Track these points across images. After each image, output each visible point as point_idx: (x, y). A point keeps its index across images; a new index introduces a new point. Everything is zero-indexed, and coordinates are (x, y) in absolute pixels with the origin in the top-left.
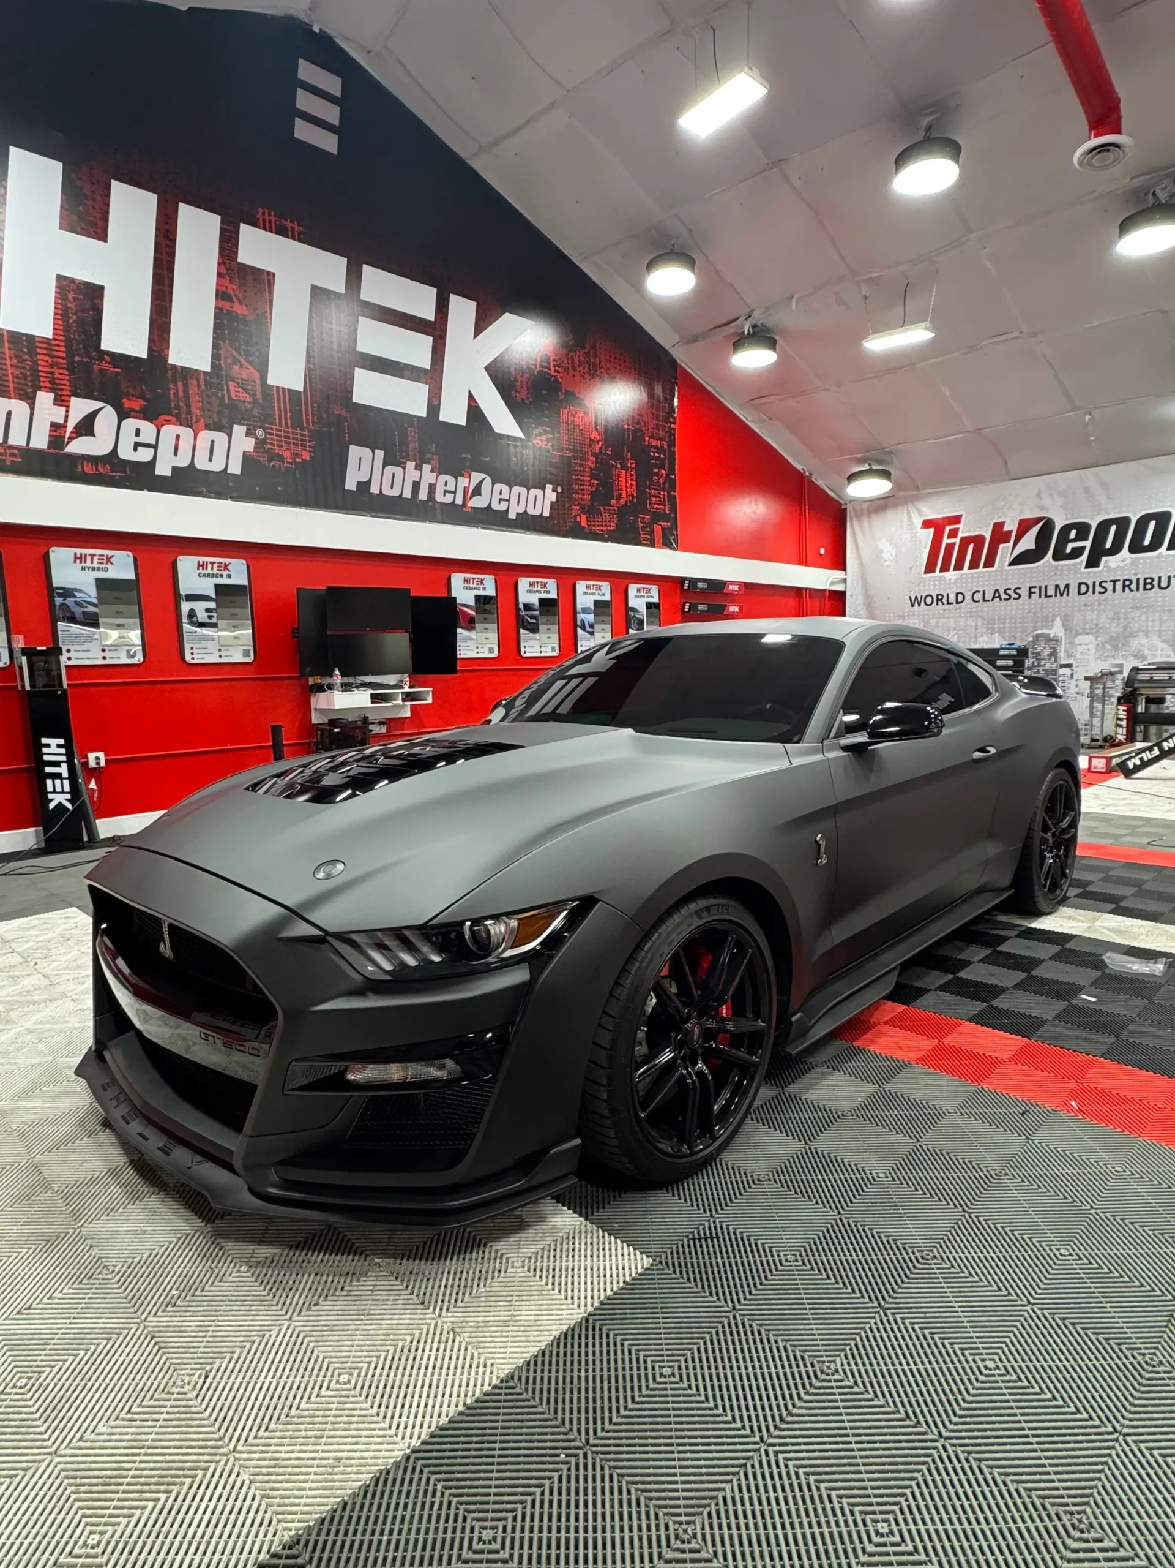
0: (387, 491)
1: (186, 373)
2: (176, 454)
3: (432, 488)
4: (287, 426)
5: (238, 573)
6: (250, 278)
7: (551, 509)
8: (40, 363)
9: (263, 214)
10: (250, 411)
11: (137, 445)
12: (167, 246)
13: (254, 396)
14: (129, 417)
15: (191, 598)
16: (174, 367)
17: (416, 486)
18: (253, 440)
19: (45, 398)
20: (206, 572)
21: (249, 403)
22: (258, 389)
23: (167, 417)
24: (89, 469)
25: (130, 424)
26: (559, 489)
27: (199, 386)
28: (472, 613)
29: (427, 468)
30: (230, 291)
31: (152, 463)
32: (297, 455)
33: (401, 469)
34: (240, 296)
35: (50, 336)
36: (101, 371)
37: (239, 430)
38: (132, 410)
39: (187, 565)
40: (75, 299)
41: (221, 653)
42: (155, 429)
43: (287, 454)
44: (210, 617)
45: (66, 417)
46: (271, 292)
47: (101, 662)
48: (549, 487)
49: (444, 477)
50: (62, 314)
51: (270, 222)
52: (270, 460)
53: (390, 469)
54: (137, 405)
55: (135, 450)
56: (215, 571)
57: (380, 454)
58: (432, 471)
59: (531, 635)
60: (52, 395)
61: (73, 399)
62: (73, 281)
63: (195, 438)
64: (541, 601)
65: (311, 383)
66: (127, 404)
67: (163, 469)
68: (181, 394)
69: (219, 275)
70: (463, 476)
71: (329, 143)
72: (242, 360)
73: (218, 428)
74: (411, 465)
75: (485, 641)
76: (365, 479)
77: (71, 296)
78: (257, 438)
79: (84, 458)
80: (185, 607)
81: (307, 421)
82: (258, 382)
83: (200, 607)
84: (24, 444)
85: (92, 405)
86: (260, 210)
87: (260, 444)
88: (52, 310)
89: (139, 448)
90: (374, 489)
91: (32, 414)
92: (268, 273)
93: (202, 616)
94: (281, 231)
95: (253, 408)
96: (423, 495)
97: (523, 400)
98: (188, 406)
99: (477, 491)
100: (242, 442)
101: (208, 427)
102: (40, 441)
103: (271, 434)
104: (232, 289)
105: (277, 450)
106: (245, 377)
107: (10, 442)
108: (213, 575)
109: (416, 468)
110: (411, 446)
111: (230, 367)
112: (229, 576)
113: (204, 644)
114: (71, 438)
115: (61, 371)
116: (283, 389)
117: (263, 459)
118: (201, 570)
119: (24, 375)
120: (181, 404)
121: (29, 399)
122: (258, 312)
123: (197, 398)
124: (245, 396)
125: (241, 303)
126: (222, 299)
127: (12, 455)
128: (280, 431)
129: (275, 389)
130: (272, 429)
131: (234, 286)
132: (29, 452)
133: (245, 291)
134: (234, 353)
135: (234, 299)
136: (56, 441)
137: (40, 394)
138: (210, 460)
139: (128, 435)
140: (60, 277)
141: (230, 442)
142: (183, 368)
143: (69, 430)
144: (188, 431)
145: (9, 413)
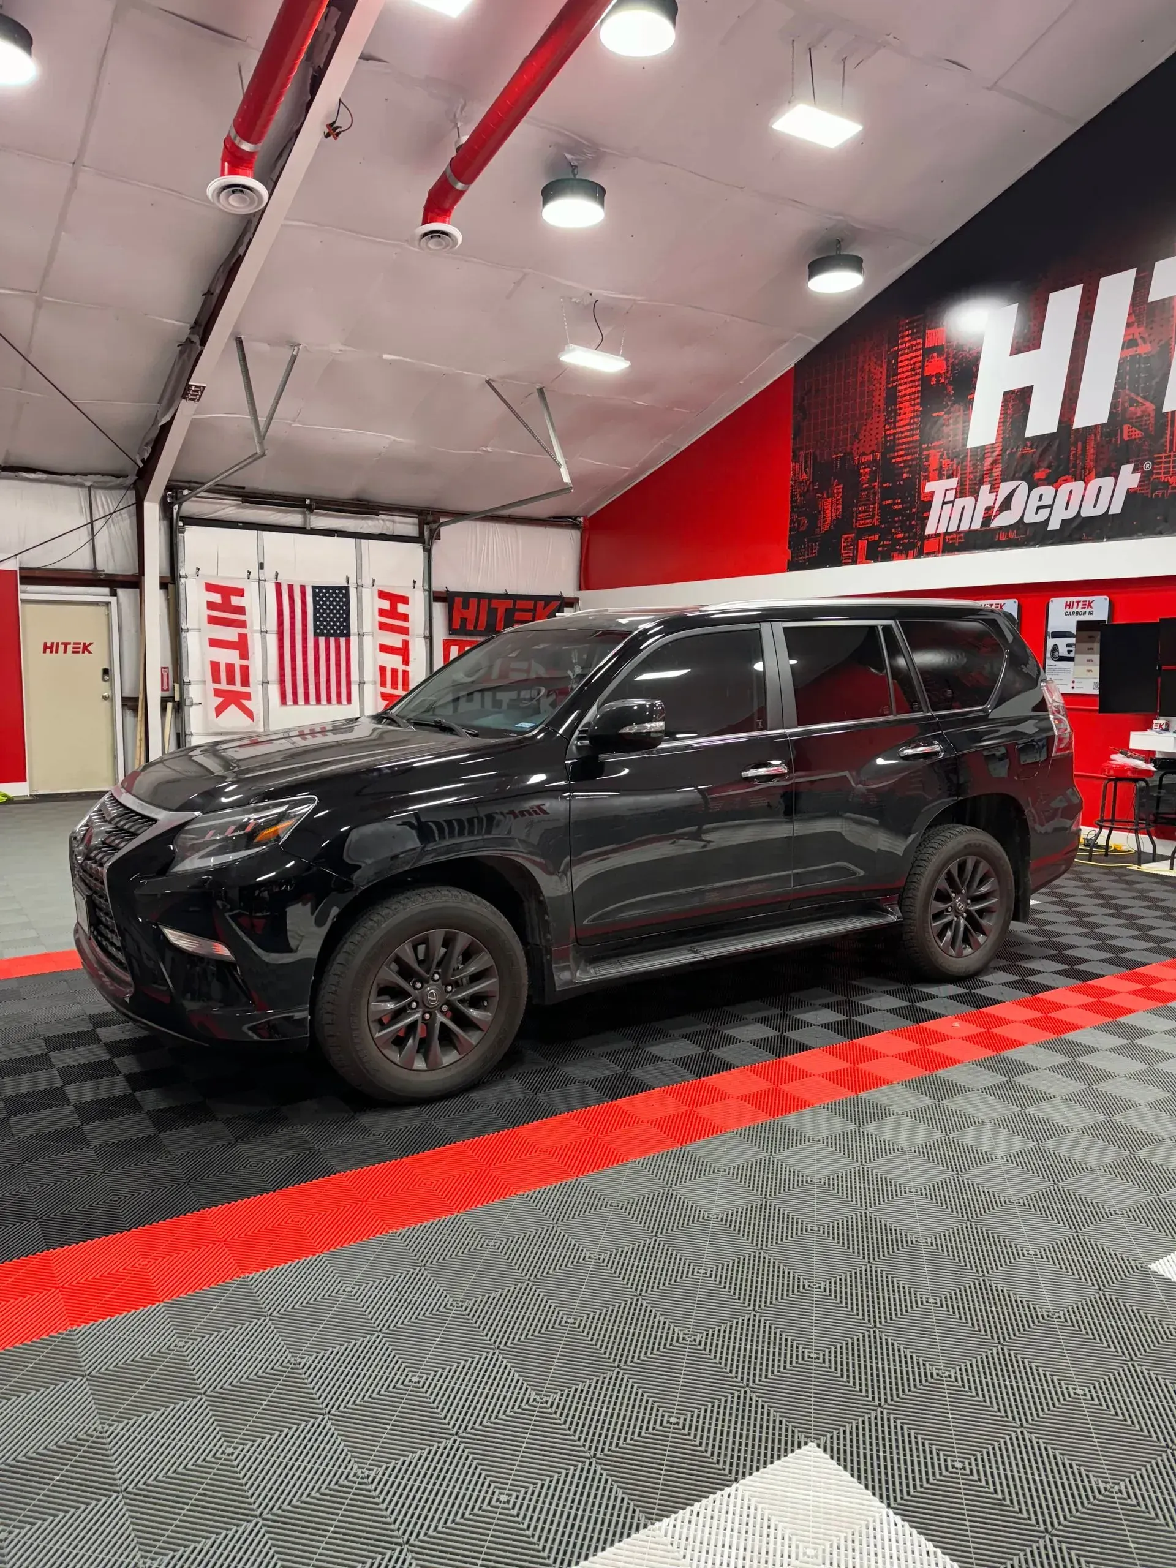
1: (1088, 431)
2: (1066, 508)
5: (1099, 609)
6: (1157, 313)
8: (986, 464)
10: (1140, 447)
11: (1039, 508)
12: (1086, 324)
13: (1146, 431)
14: (1038, 486)
15: (1056, 635)
18: (1138, 475)
19: (985, 489)
20: (1071, 611)
21: (1141, 438)
22: (1152, 421)
23: (1065, 478)
24: (1003, 538)
25: (1037, 492)
27: (1096, 439)
30: (1137, 336)
31: (1047, 520)
34: (1146, 336)
35: (993, 441)
36: (1023, 455)
37: (1126, 469)
38: (1040, 479)
39: (1057, 605)
40: (1013, 404)
41: (1074, 685)
42: (1054, 490)
44: (1069, 652)
45: (995, 500)
50: (1003, 420)
52: (1153, 491)
54: (1042, 474)
55: (1037, 513)
56: (1079, 610)
60: (989, 487)
61: (1003, 485)
62: (1012, 392)
63: (1085, 489)
66: (1037, 476)
67: (1054, 525)
68: (1079, 452)
69: (1128, 325)
72: (1139, 399)
73: (1105, 474)
77: (1011, 403)
78: (1143, 472)
79: (1001, 528)
80: (1051, 643)
82: (1153, 414)
83: (1061, 643)
84: (967, 528)
85: (1015, 484)
87: (1146, 477)
88: (998, 420)
89: (1040, 511)
91: (976, 504)
93: (1063, 651)
95: (1144, 442)
98: (1084, 461)
100: (1129, 478)
101: (1098, 476)
102: (977, 525)
103: (1160, 463)
104: (1139, 331)
105: (1162, 477)
106: (1139, 414)
107: (961, 529)
108: (1077, 613)
111: (1124, 410)
112: (1091, 613)
113: (1061, 676)
114: (996, 516)
115: (997, 466)
117: (1146, 491)
118: (1067, 610)
119: (976, 477)
120: (1078, 462)
121: (975, 493)
122: (1162, 343)
123: (1092, 451)
124: (1138, 433)
125: (1145, 342)
126: (1127, 348)
127: (960, 538)
128: (1169, 456)
129: (1170, 415)
130: (1161, 458)
131: (1142, 329)
132: (970, 533)
133: (1152, 328)
134: (1133, 395)
135: (1140, 341)
136: (987, 520)
137: (982, 487)
138: (1095, 506)
139: (1034, 502)
140: (1006, 394)
141: (1116, 483)
142: (1083, 428)
143: (995, 510)
144: (1081, 484)
145: (963, 508)
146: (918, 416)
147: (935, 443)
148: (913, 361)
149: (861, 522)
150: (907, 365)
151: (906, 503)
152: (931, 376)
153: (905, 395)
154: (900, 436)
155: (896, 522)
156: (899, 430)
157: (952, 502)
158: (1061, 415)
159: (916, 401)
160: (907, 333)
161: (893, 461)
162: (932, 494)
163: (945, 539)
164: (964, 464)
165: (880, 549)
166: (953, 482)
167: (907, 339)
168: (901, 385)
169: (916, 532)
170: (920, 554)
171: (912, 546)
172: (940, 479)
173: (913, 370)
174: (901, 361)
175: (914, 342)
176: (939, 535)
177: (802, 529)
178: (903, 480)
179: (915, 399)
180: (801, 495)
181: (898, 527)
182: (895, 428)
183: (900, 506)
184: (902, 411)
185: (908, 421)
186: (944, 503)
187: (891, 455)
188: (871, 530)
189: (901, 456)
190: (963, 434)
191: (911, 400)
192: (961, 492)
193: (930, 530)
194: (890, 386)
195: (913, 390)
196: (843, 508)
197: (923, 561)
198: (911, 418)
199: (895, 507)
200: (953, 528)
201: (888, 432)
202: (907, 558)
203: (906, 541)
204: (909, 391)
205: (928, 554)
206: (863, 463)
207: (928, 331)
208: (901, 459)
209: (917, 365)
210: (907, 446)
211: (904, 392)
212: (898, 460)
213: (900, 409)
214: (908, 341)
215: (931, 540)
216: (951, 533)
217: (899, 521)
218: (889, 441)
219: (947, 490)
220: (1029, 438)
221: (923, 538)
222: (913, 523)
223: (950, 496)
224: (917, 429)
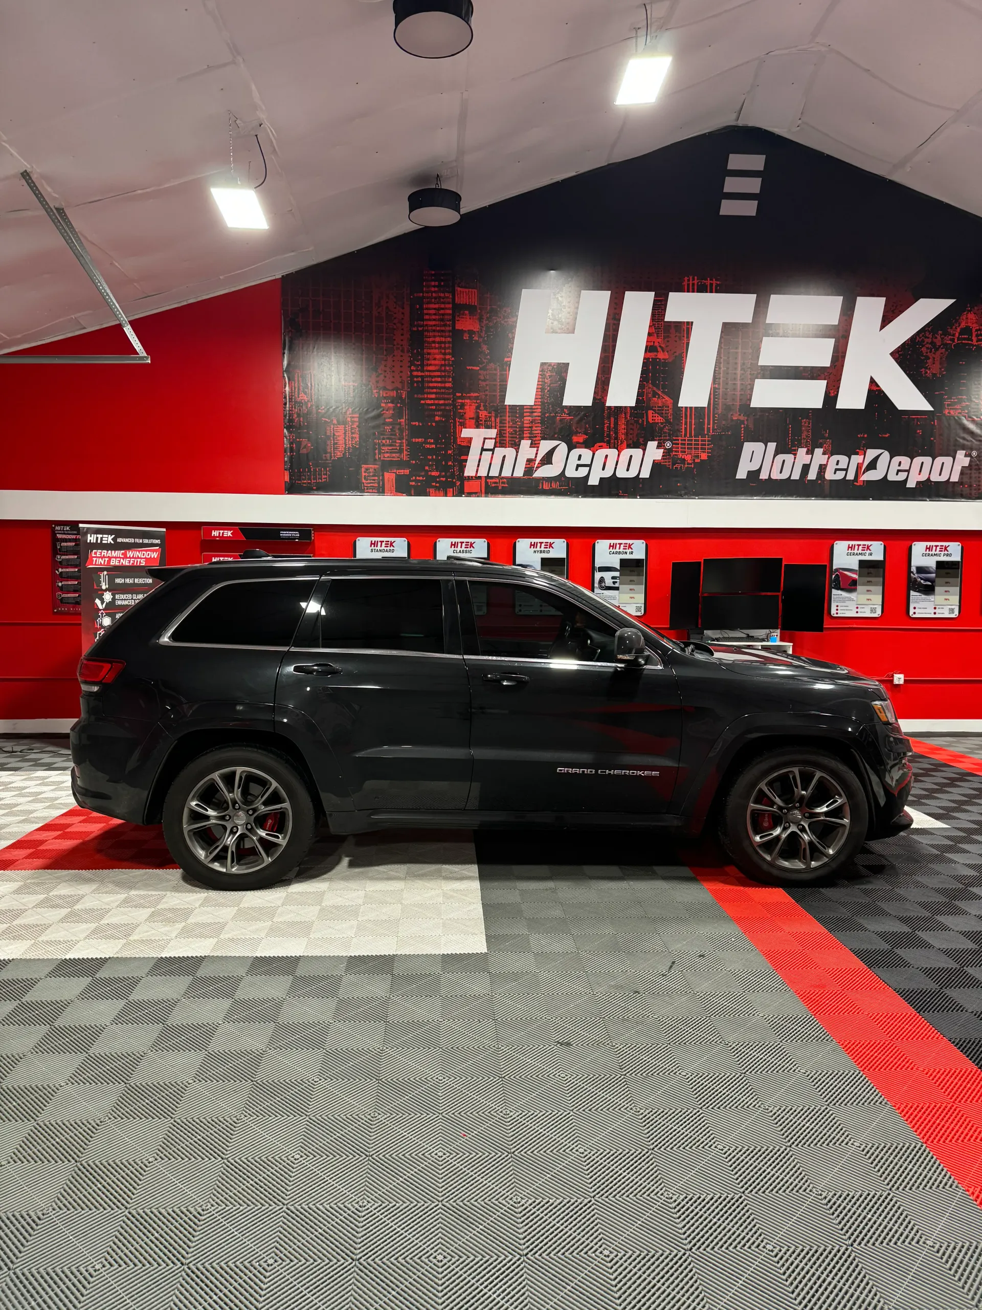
0: (776, 476)
1: (619, 410)
2: (603, 469)
3: (822, 468)
4: (691, 436)
5: (638, 550)
6: (673, 330)
7: (962, 473)
8: (525, 422)
9: (689, 280)
10: (661, 429)
11: (578, 466)
12: (614, 324)
13: (666, 417)
14: (576, 447)
15: (602, 569)
16: (610, 408)
17: (806, 468)
18: (662, 451)
19: (525, 444)
20: (615, 550)
21: (662, 423)
22: (671, 412)
23: (601, 444)
24: (546, 486)
25: (576, 452)
26: (974, 453)
27: (626, 418)
28: (854, 576)
29: (818, 451)
30: (656, 344)
31: (587, 477)
32: (697, 457)
33: (792, 456)
34: (663, 346)
35: (531, 402)
36: (561, 420)
37: (652, 445)
38: (577, 443)
39: (602, 546)
40: (550, 376)
42: (591, 453)
43: (688, 458)
44: (614, 583)
45: (537, 454)
46: (688, 337)
47: (538, 613)
48: (960, 454)
49: (835, 458)
50: (541, 389)
51: (693, 284)
52: (674, 464)
53: (781, 457)
54: (580, 438)
55: (577, 469)
56: (621, 550)
57: (772, 446)
58: (824, 454)
59: (923, 596)
60: (530, 441)
61: (543, 442)
62: (550, 364)
63: (619, 455)
64: (940, 564)
65: (714, 398)
66: (575, 439)
67: (594, 481)
68: (612, 426)
69: (649, 334)
70: (857, 454)
71: (749, 209)
72: (660, 393)
73: (635, 446)
74: (802, 451)
75: (869, 602)
76: (756, 468)
77: (549, 374)
78: (665, 449)
79: (544, 479)
80: (598, 575)
81: (709, 429)
82: (671, 406)
83: (608, 576)
84: (510, 475)
85: (555, 443)
86: (686, 278)
87: (667, 453)
89: (580, 468)
90: (764, 476)
91: (517, 455)
92: (688, 323)
93: (609, 582)
94: (702, 289)
95: (665, 426)
96: (812, 475)
97: (934, 375)
98: (616, 433)
99: (873, 465)
100: (654, 451)
101: (629, 446)
102: (519, 473)
103: (678, 444)
104: (658, 341)
105: (680, 455)
106: (661, 405)
107: (503, 475)
108: (620, 553)
109: (807, 453)
110: (804, 435)
111: (650, 399)
112: (632, 553)
114: (538, 467)
115: (536, 425)
116: (691, 408)
117: (668, 464)
118: (611, 549)
119: (516, 431)
120: (612, 433)
121: (516, 446)
122: (677, 354)
123: (623, 426)
124: (659, 419)
125: (663, 351)
126: (650, 352)
127: (503, 483)
128: (685, 440)
129: (684, 410)
130: (678, 440)
131: (660, 340)
132: (512, 480)
133: (668, 341)
134: (655, 389)
135: (659, 349)
136: (529, 470)
137: (523, 442)
138: (628, 470)
139: (573, 460)
140: (543, 364)
141: (644, 454)
142: (616, 407)
143: (537, 462)
144: (615, 451)
145: (504, 457)
146: (449, 365)
147: (472, 394)
148: (442, 312)
149: (387, 455)
150: (435, 314)
151: (442, 443)
152: (462, 332)
153: (434, 342)
154: (429, 379)
155: (430, 460)
156: (427, 373)
157: (493, 450)
158: (595, 393)
159: (447, 351)
160: (433, 283)
161: (422, 402)
162: (471, 439)
163: (487, 483)
164: (503, 418)
165: (414, 483)
166: (493, 433)
167: (433, 289)
168: (428, 331)
169: (453, 472)
170: (460, 493)
171: (452, 485)
172: (478, 426)
173: (442, 320)
174: (427, 309)
175: (442, 295)
176: (480, 477)
177: (304, 451)
178: (436, 422)
179: (445, 348)
180: (299, 415)
181: (432, 465)
182: (422, 371)
183: (434, 446)
184: (431, 357)
185: (437, 368)
186: (483, 450)
187: (420, 396)
188: (400, 464)
189: (431, 399)
190: (501, 391)
191: (440, 348)
192: (500, 442)
193: (469, 471)
194: (415, 329)
195: (443, 339)
196: (360, 438)
197: (463, 500)
198: (442, 365)
199: (428, 446)
200: (494, 473)
201: (415, 373)
202: (446, 495)
203: (444, 479)
204: (438, 339)
205: (470, 494)
206: (385, 398)
207: (459, 289)
208: (432, 402)
209: (446, 317)
210: (438, 391)
211: (431, 339)
212: (429, 402)
213: (429, 354)
214: (435, 292)
215: (471, 482)
216: (492, 477)
217: (432, 460)
218: (417, 382)
219: (485, 439)
220: (566, 407)
221: (463, 479)
222: (450, 463)
223: (490, 444)
224: (449, 377)
